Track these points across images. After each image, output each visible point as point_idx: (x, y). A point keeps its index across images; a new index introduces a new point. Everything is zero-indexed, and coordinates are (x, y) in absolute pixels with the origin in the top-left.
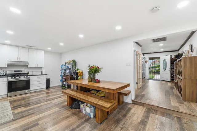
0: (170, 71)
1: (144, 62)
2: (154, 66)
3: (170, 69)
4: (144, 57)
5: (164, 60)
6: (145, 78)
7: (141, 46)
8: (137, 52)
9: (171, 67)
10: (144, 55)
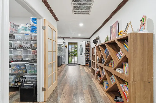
0: (85, 56)
1: (64, 47)
2: (72, 51)
3: (85, 54)
4: (65, 41)
5: (81, 45)
6: (65, 64)
7: (57, 20)
8: (45, 20)
9: (86, 52)
10: (64, 40)
